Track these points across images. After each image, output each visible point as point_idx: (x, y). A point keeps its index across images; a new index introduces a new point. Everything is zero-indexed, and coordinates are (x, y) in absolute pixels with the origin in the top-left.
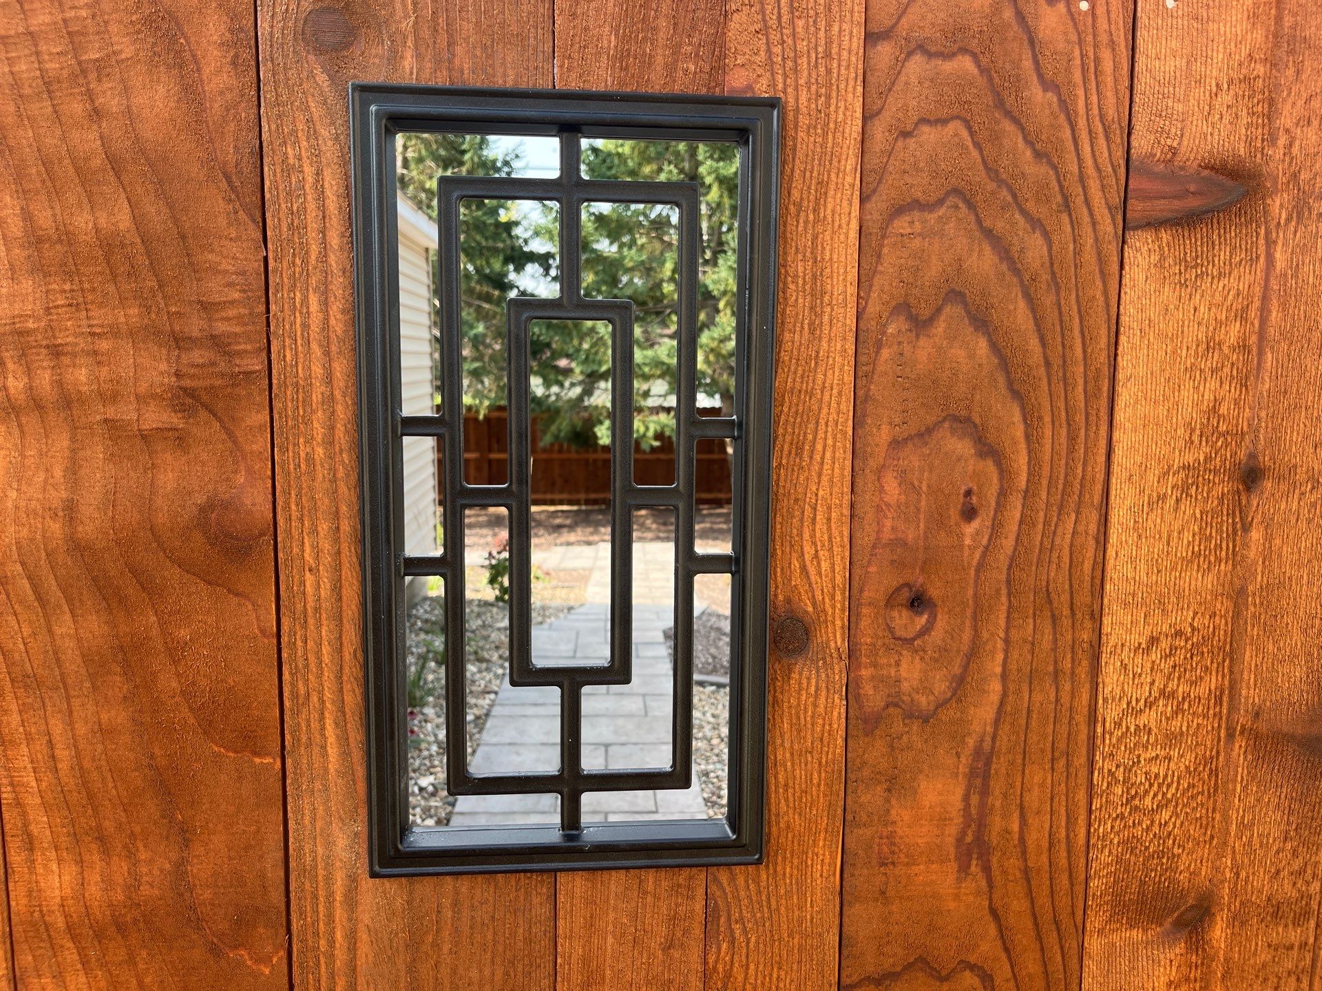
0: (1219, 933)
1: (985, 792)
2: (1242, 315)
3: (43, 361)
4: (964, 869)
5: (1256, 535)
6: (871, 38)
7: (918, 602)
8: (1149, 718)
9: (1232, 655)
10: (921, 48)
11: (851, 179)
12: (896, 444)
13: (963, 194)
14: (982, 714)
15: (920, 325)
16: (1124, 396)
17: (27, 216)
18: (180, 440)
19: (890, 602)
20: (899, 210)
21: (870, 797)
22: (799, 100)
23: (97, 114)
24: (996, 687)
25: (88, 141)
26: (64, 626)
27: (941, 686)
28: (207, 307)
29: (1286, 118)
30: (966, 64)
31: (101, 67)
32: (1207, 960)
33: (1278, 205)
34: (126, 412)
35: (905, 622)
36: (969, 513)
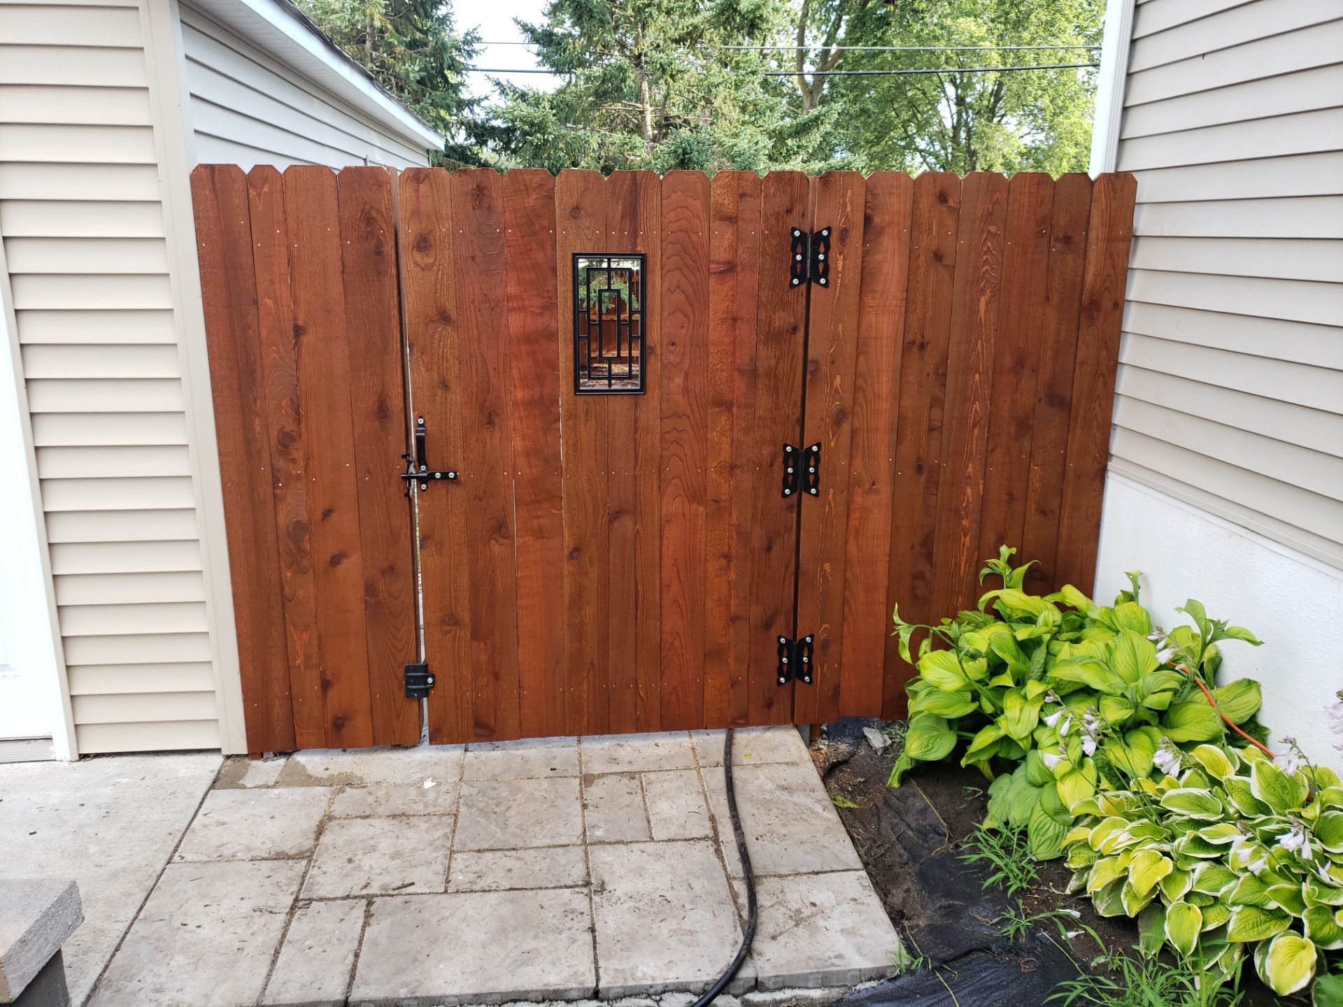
0: (734, 409)
1: (687, 381)
2: (732, 289)
3: (520, 300)
4: (684, 396)
5: (737, 331)
6: (662, 241)
7: (673, 344)
8: (719, 366)
9: (734, 354)
10: (671, 243)
11: (659, 266)
12: (668, 314)
13: (679, 269)
14: (686, 366)
15: (672, 293)
16: (711, 305)
17: (518, 276)
18: (542, 314)
19: (668, 344)
20: (668, 271)
21: (665, 381)
22: (649, 253)
23: (530, 258)
24: (688, 360)
25: (528, 262)
26: (523, 347)
27: (678, 360)
28: (548, 291)
29: (739, 253)
30: (679, 245)
31: (530, 250)
32: (733, 415)
33: (739, 269)
34: (532, 309)
35: (672, 348)
36: (682, 327)
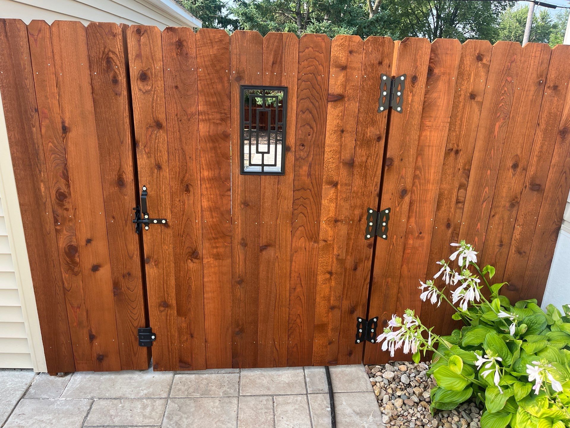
0: (339, 187)
1: (311, 168)
2: (341, 112)
3: (207, 115)
4: (308, 177)
5: (343, 138)
6: (298, 80)
7: (303, 145)
8: (330, 160)
9: (340, 153)
10: (304, 81)
11: (296, 96)
12: (301, 127)
13: (308, 98)
14: (310, 159)
15: (304, 113)
16: (328, 122)
17: (205, 99)
18: (221, 124)
19: (300, 145)
20: (301, 99)
21: (297, 168)
22: (290, 87)
23: (213, 88)
24: (312, 156)
25: (212, 91)
26: (208, 144)
27: (306, 156)
28: (224, 109)
29: (347, 89)
30: (309, 83)
31: (213, 82)
32: (338, 190)
33: (346, 99)
34: (215, 121)
35: (301, 148)
36: (309, 135)
